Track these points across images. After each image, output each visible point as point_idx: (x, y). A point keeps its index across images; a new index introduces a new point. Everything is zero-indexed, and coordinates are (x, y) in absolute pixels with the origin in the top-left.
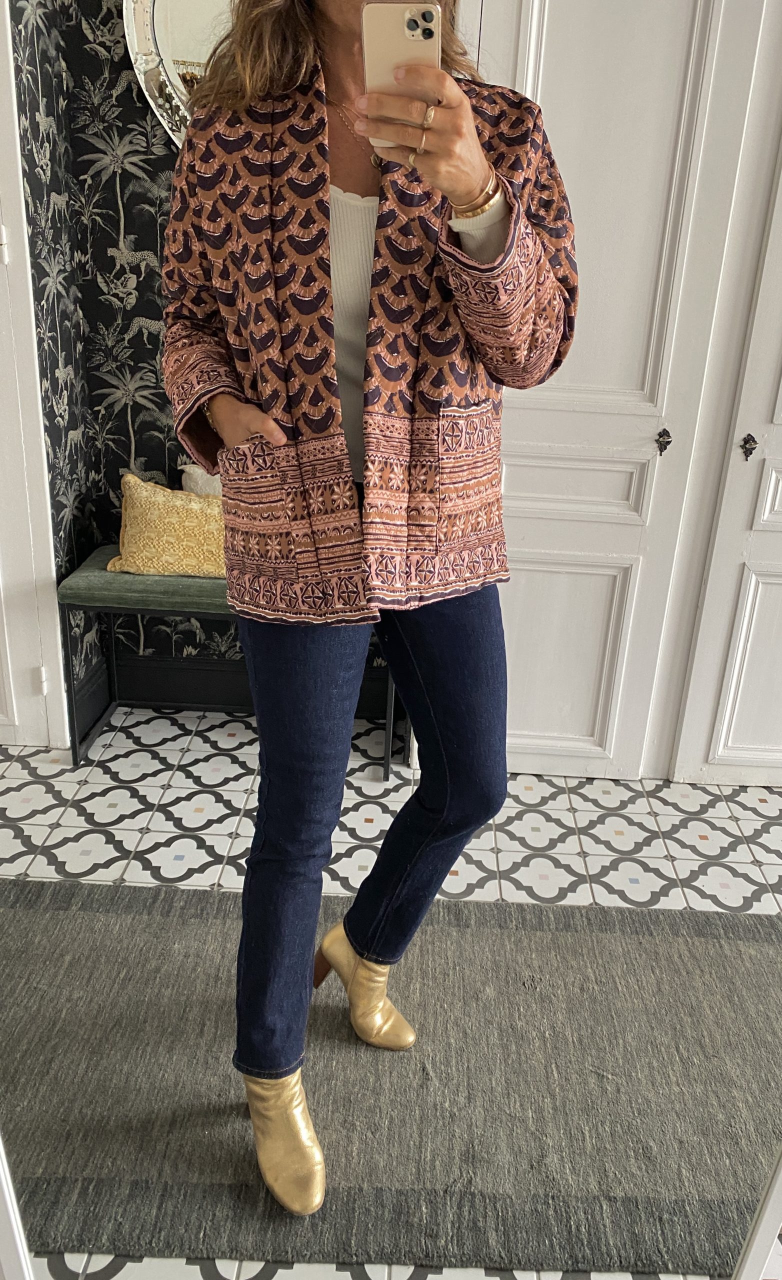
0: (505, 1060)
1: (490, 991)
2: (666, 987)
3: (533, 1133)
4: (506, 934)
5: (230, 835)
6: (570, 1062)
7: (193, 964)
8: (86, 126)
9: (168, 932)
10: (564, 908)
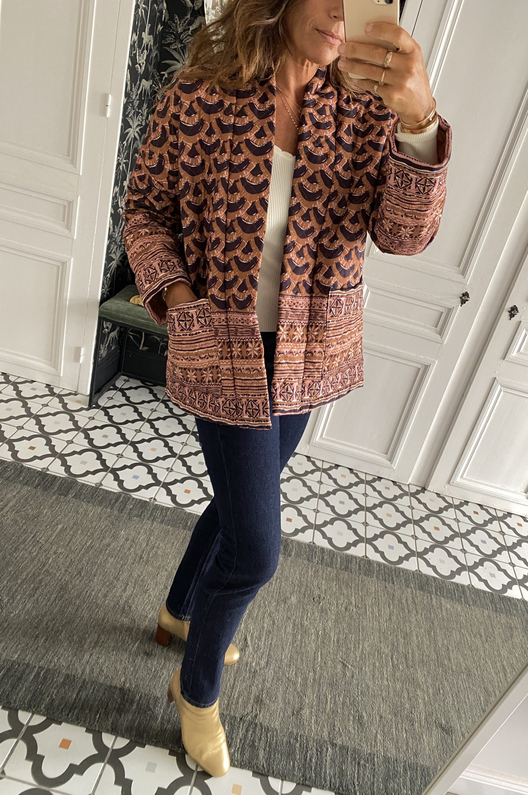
0: (293, 644)
1: (294, 599)
2: (394, 618)
3: (298, 693)
4: (311, 565)
5: (167, 469)
6: (329, 653)
7: (129, 546)
8: (171, 44)
9: (120, 522)
10: (347, 556)
